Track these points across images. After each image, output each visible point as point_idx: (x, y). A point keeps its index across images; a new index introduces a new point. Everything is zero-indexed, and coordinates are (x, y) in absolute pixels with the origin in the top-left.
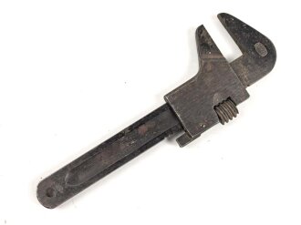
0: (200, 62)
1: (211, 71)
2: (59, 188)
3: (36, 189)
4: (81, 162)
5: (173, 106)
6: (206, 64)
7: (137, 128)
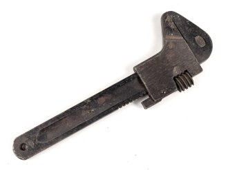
0: (164, 42)
1: (172, 49)
2: (31, 144)
3: (12, 143)
4: (50, 124)
5: (140, 75)
6: (168, 43)
7: (96, 99)
